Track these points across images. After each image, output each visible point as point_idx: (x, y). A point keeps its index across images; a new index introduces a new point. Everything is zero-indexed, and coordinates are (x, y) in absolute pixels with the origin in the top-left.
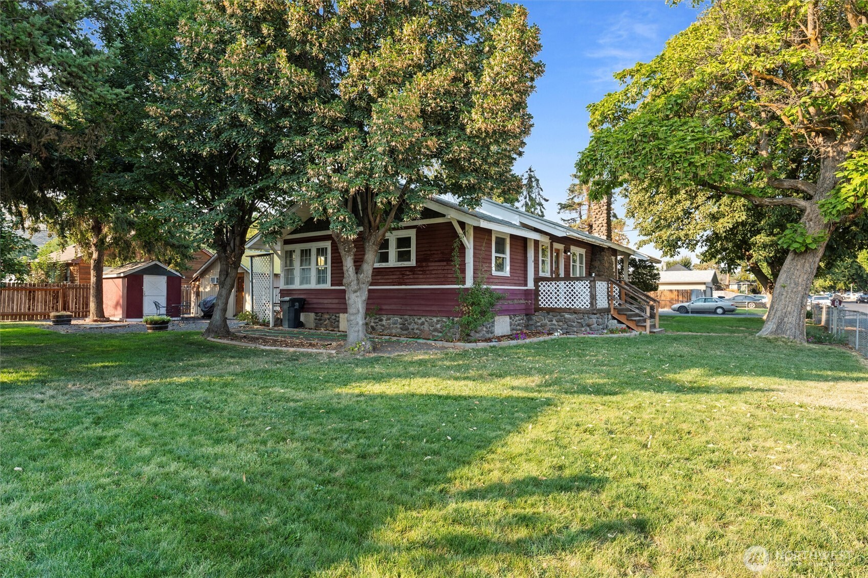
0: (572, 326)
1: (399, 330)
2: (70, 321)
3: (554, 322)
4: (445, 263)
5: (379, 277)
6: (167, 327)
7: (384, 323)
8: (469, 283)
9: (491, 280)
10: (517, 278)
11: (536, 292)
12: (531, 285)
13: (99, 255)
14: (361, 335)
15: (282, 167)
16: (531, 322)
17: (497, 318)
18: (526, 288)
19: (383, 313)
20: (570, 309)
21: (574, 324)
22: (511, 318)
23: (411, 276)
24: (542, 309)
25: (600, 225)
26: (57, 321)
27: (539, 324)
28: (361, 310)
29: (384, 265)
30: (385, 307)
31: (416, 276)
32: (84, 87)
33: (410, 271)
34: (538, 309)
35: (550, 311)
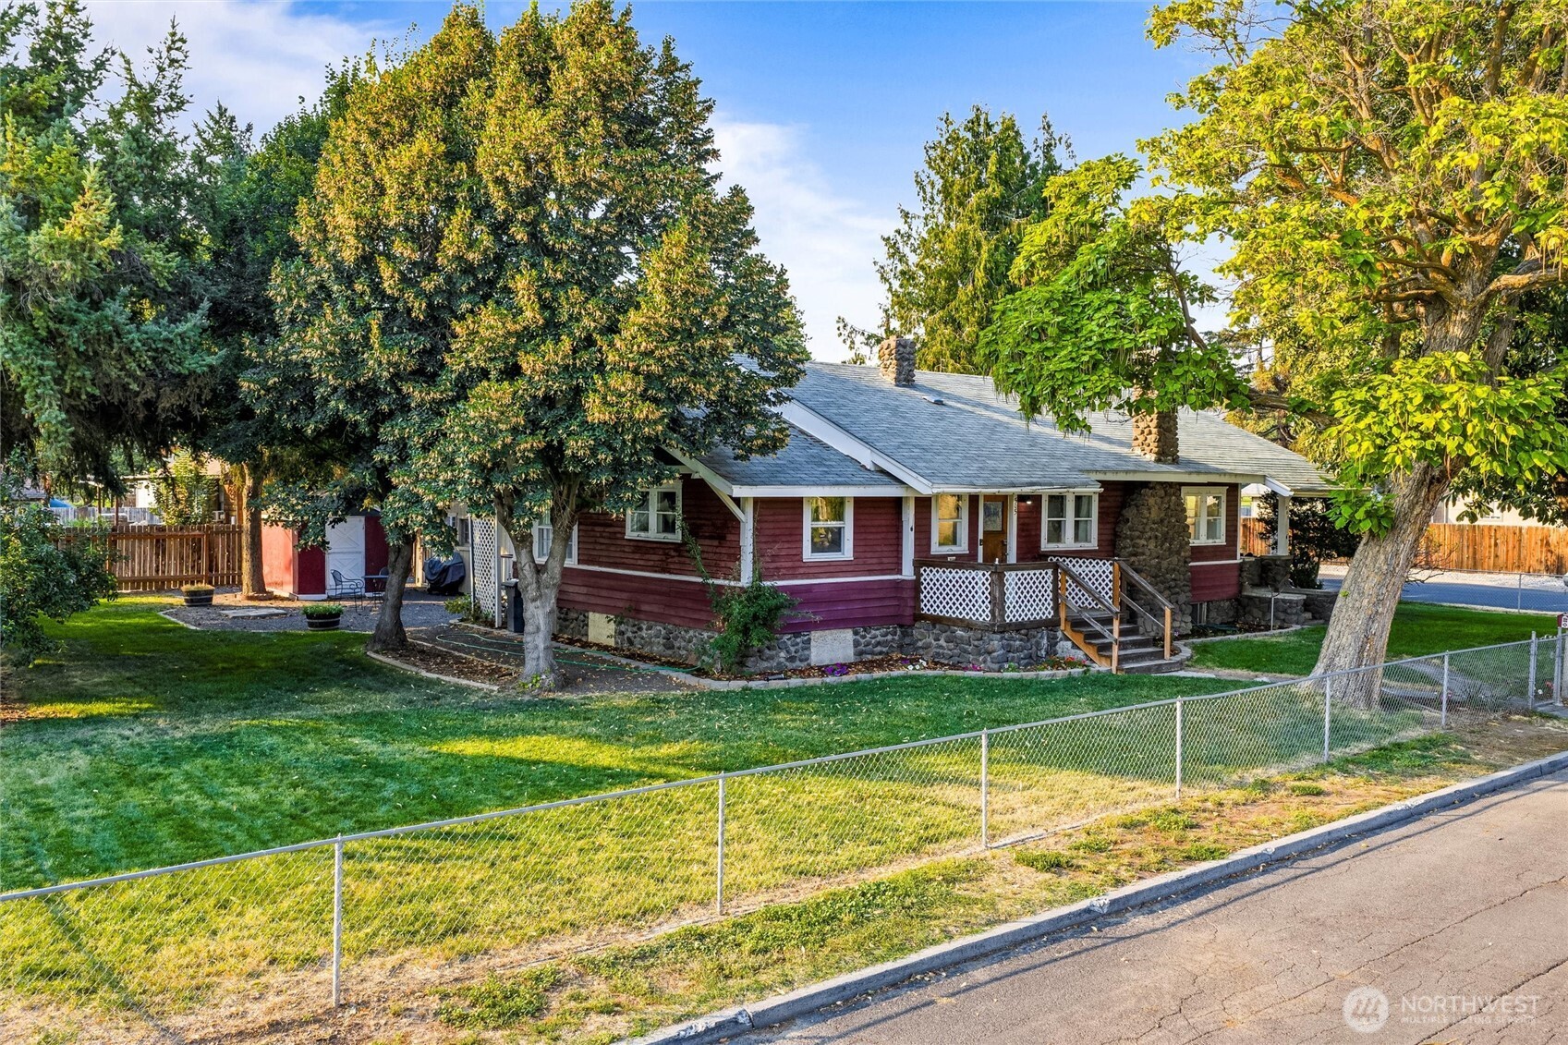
0: (965, 651)
1: (661, 648)
2: (211, 599)
3: (942, 642)
4: (716, 543)
5: (637, 556)
6: (337, 623)
7: (644, 633)
8: (746, 578)
9: (802, 571)
10: (875, 561)
11: (916, 586)
12: (908, 573)
13: (254, 483)
14: (543, 665)
15: (387, 457)
16: (907, 640)
17: (815, 635)
18: (899, 577)
19: (642, 616)
20: (963, 620)
21: (970, 649)
22: (856, 633)
23: (676, 559)
24: (925, 617)
25: (1146, 431)
26: (192, 601)
27: (920, 644)
28: (542, 627)
29: (643, 536)
30: (645, 607)
31: (682, 559)
32: (171, 362)
33: (675, 550)
34: (919, 617)
35: (936, 620)
